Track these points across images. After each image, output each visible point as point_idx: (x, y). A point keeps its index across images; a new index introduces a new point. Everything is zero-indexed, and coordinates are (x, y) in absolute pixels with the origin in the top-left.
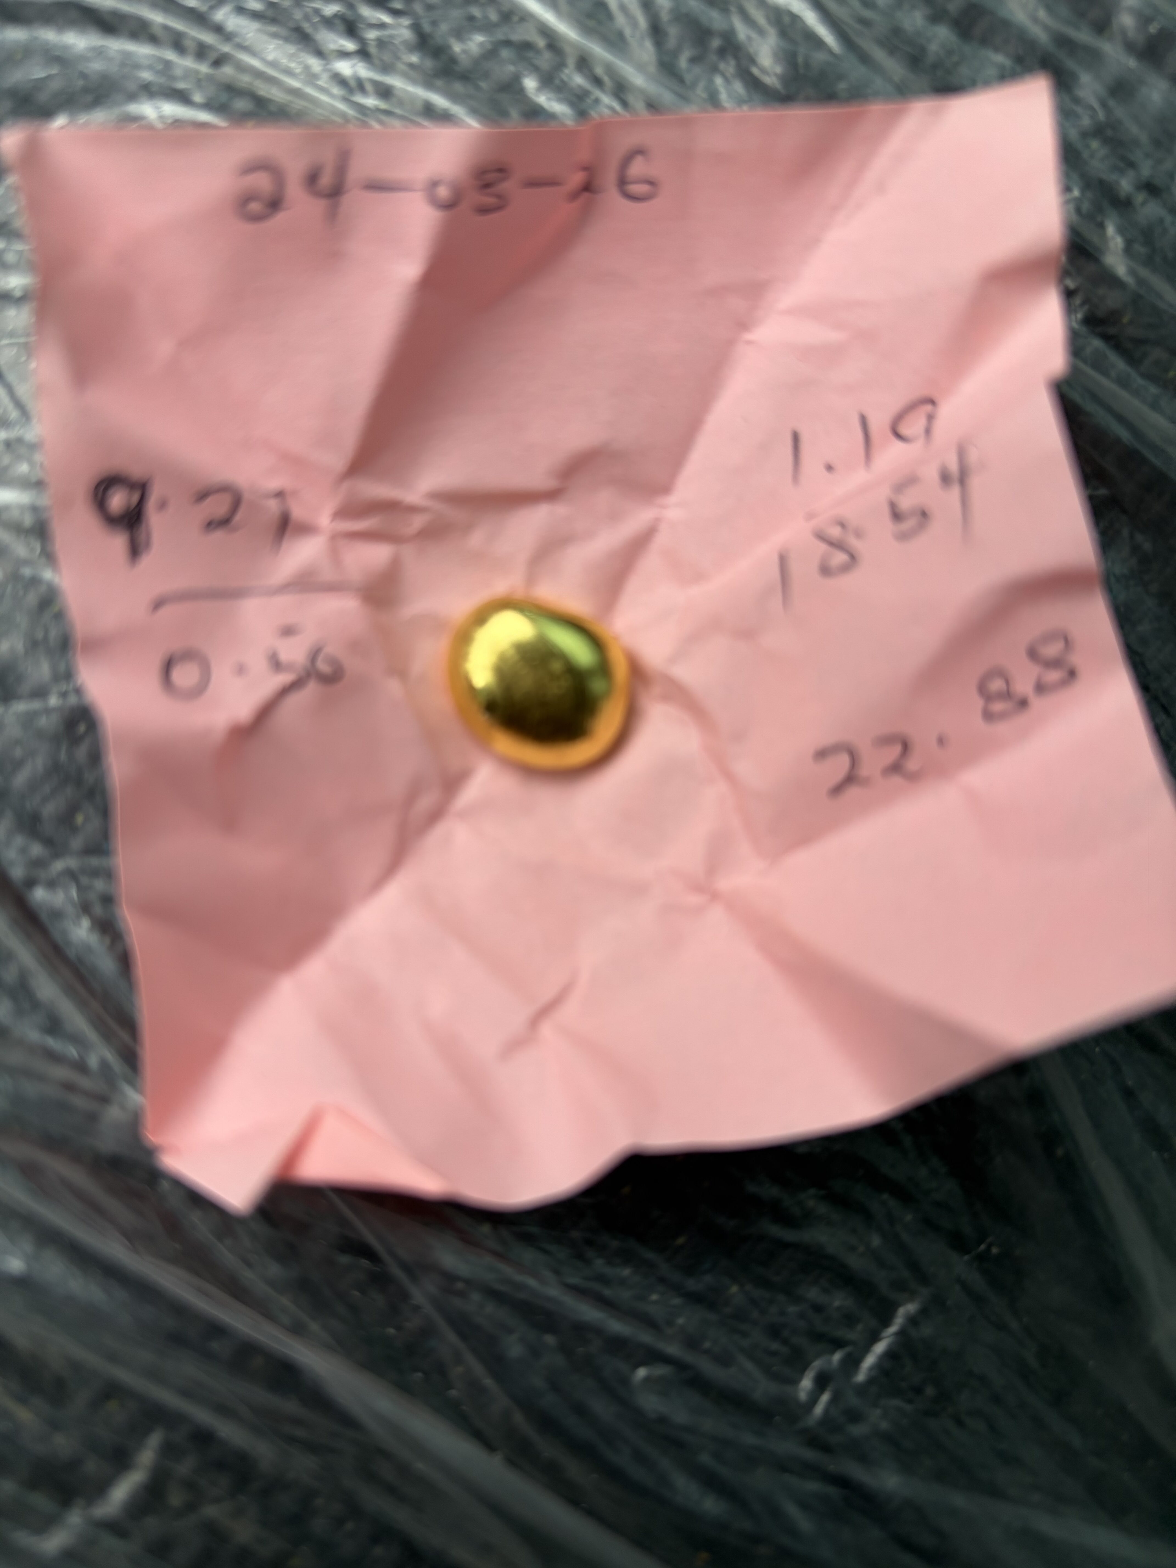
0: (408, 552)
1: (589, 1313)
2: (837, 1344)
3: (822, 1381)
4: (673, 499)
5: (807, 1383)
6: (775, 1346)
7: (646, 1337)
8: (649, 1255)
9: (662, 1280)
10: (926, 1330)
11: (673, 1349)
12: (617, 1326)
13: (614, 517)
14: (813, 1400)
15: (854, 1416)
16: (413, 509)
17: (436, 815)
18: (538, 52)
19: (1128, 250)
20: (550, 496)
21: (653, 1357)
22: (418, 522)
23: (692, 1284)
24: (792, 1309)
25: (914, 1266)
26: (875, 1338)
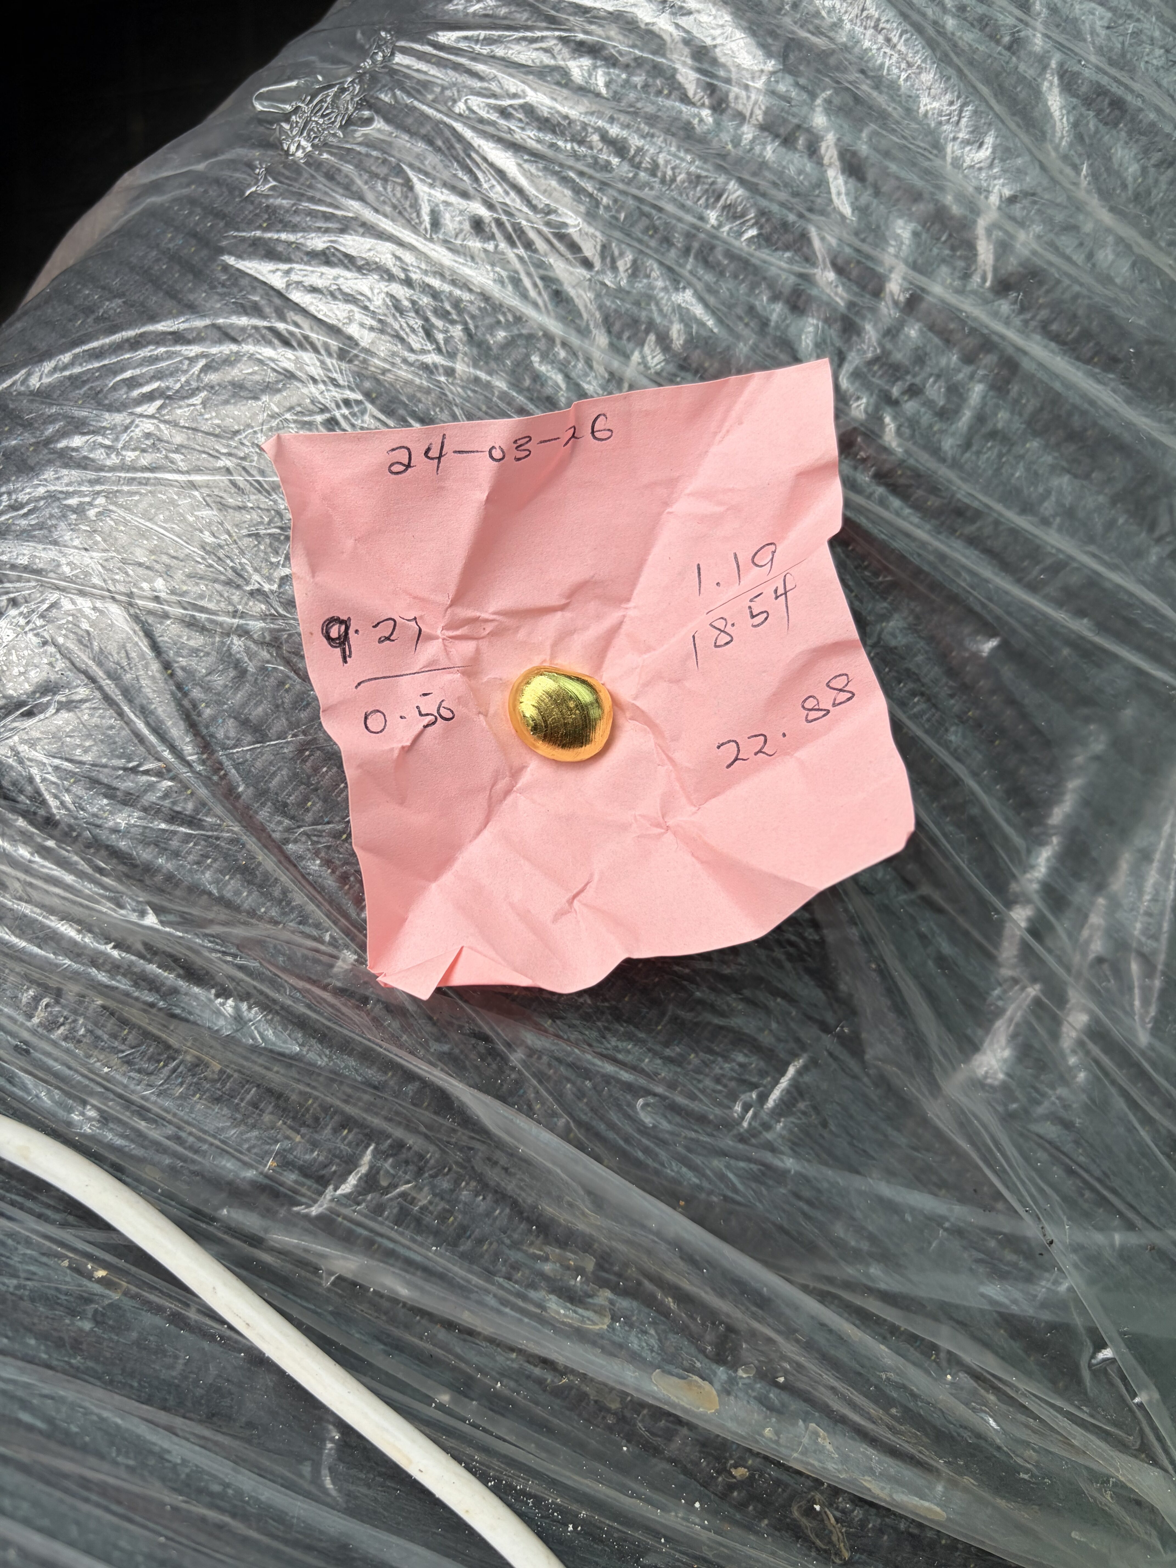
0: (484, 644)
1: (609, 1068)
2: (754, 1086)
3: (746, 1108)
4: (631, 604)
5: (738, 1108)
6: (719, 1088)
7: (642, 1081)
8: (642, 1035)
9: (650, 1050)
10: (807, 1078)
11: (660, 1090)
12: (626, 1076)
13: (599, 617)
14: (742, 1118)
15: (767, 1127)
16: (486, 621)
17: (508, 792)
18: (538, 339)
19: (899, 432)
20: (562, 608)
21: (648, 1093)
22: (489, 628)
23: (668, 1052)
24: (727, 1066)
25: (798, 1040)
26: (776, 1082)
